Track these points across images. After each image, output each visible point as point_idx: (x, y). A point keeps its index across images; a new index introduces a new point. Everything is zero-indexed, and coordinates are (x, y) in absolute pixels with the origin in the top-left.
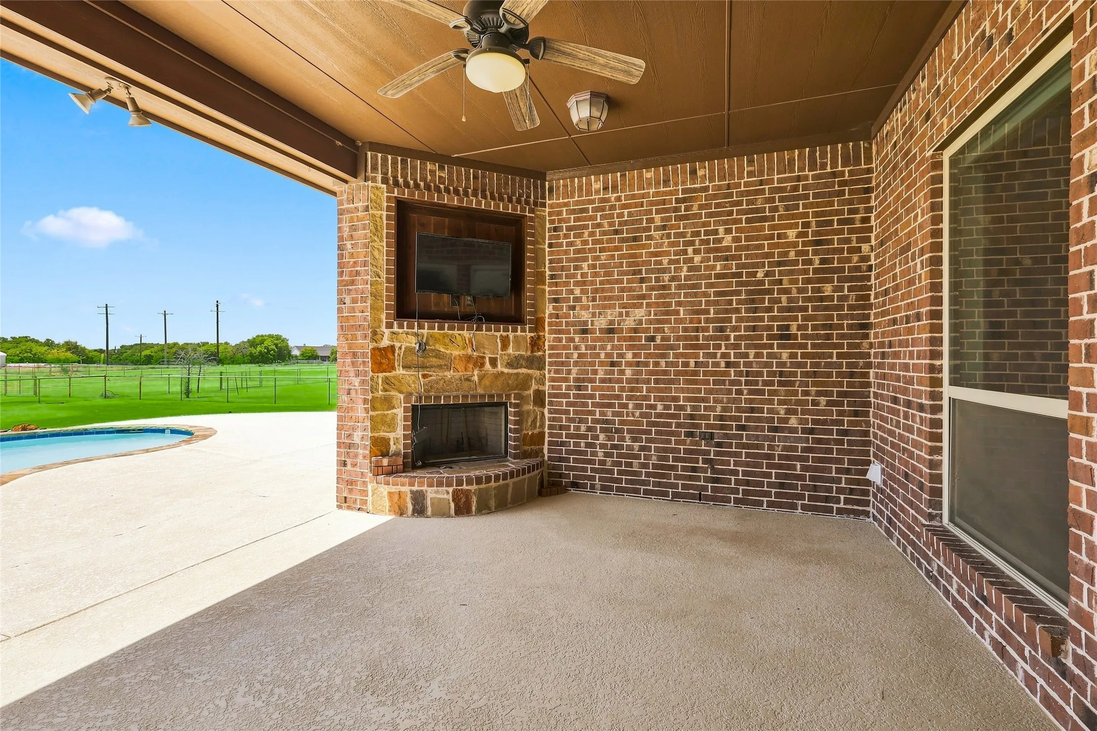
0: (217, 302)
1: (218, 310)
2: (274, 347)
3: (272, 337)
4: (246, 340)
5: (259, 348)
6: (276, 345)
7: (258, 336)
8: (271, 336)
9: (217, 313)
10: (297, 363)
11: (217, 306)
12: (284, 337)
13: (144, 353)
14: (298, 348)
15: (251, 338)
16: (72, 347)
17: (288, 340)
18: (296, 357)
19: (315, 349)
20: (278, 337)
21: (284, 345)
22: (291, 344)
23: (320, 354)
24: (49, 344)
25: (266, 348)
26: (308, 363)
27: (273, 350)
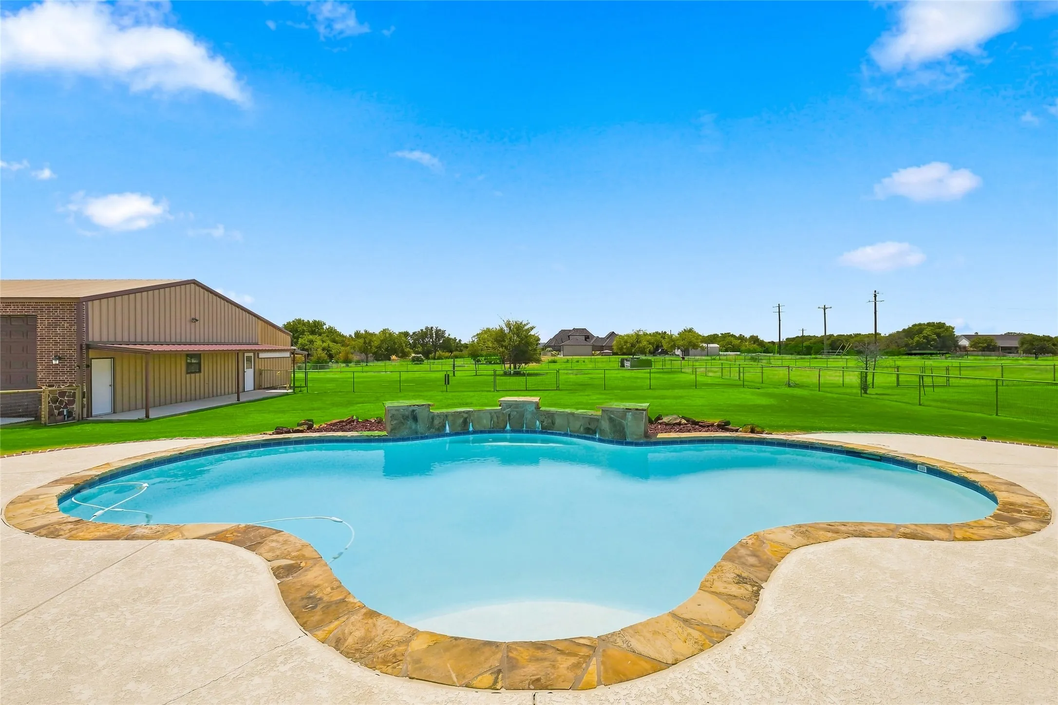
0: (875, 292)
1: (875, 300)
2: (935, 337)
3: (933, 326)
4: (901, 330)
5: (916, 339)
6: (938, 335)
7: (914, 325)
8: (929, 324)
9: (875, 303)
10: (967, 355)
11: (875, 296)
12: (947, 325)
13: (805, 344)
14: (968, 337)
15: (906, 328)
16: (755, 339)
17: (953, 328)
18: (965, 347)
19: (991, 338)
20: (941, 326)
21: (948, 334)
22: (957, 333)
23: (1000, 344)
24: (742, 338)
25: (925, 337)
26: (982, 355)
27: (934, 340)
